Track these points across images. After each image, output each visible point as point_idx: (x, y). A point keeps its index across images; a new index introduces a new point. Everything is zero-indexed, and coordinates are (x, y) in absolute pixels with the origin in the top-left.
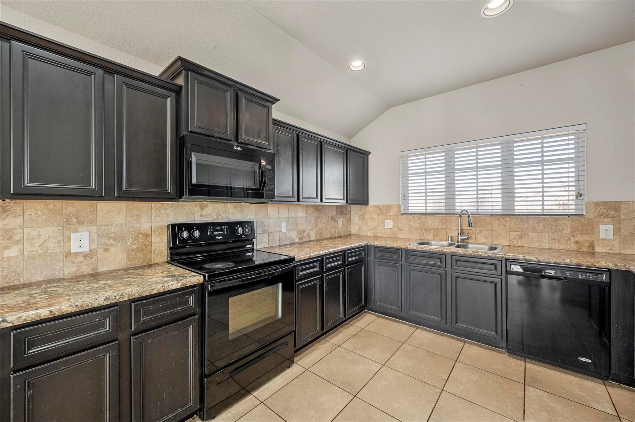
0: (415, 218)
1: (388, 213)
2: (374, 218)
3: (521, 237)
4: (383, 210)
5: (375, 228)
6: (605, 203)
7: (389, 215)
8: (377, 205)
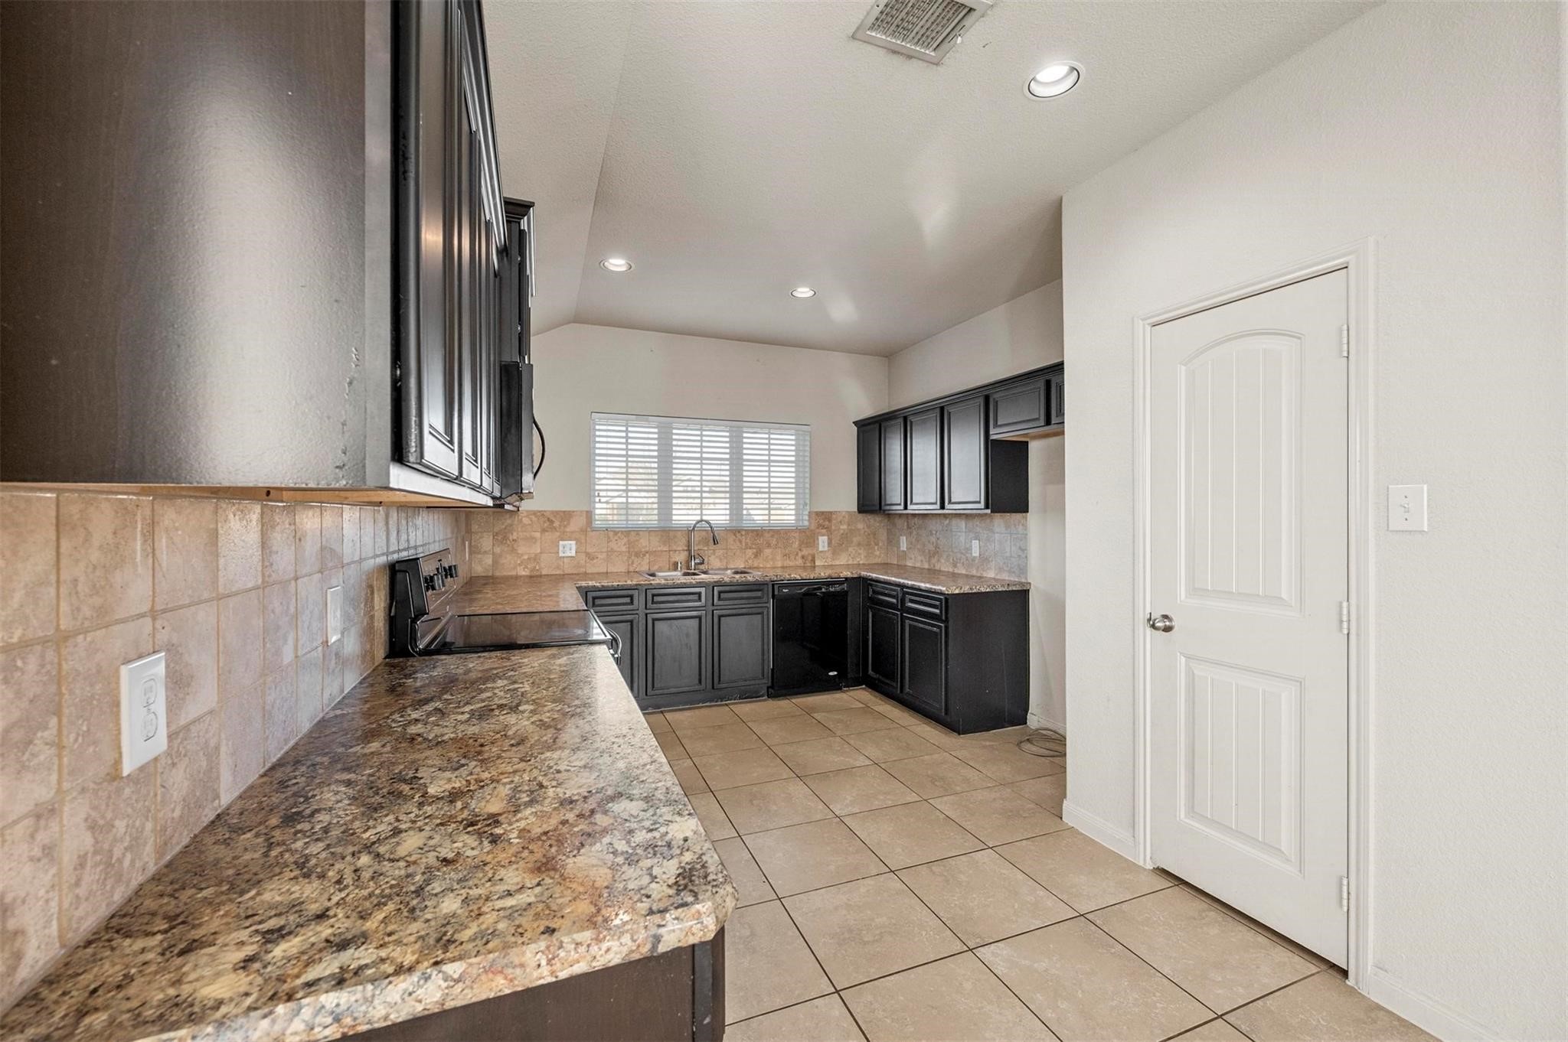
0: (619, 534)
1: (565, 526)
2: (534, 538)
3: (756, 556)
4: (555, 522)
5: (536, 558)
6: (823, 513)
7: (568, 530)
8: (540, 512)
